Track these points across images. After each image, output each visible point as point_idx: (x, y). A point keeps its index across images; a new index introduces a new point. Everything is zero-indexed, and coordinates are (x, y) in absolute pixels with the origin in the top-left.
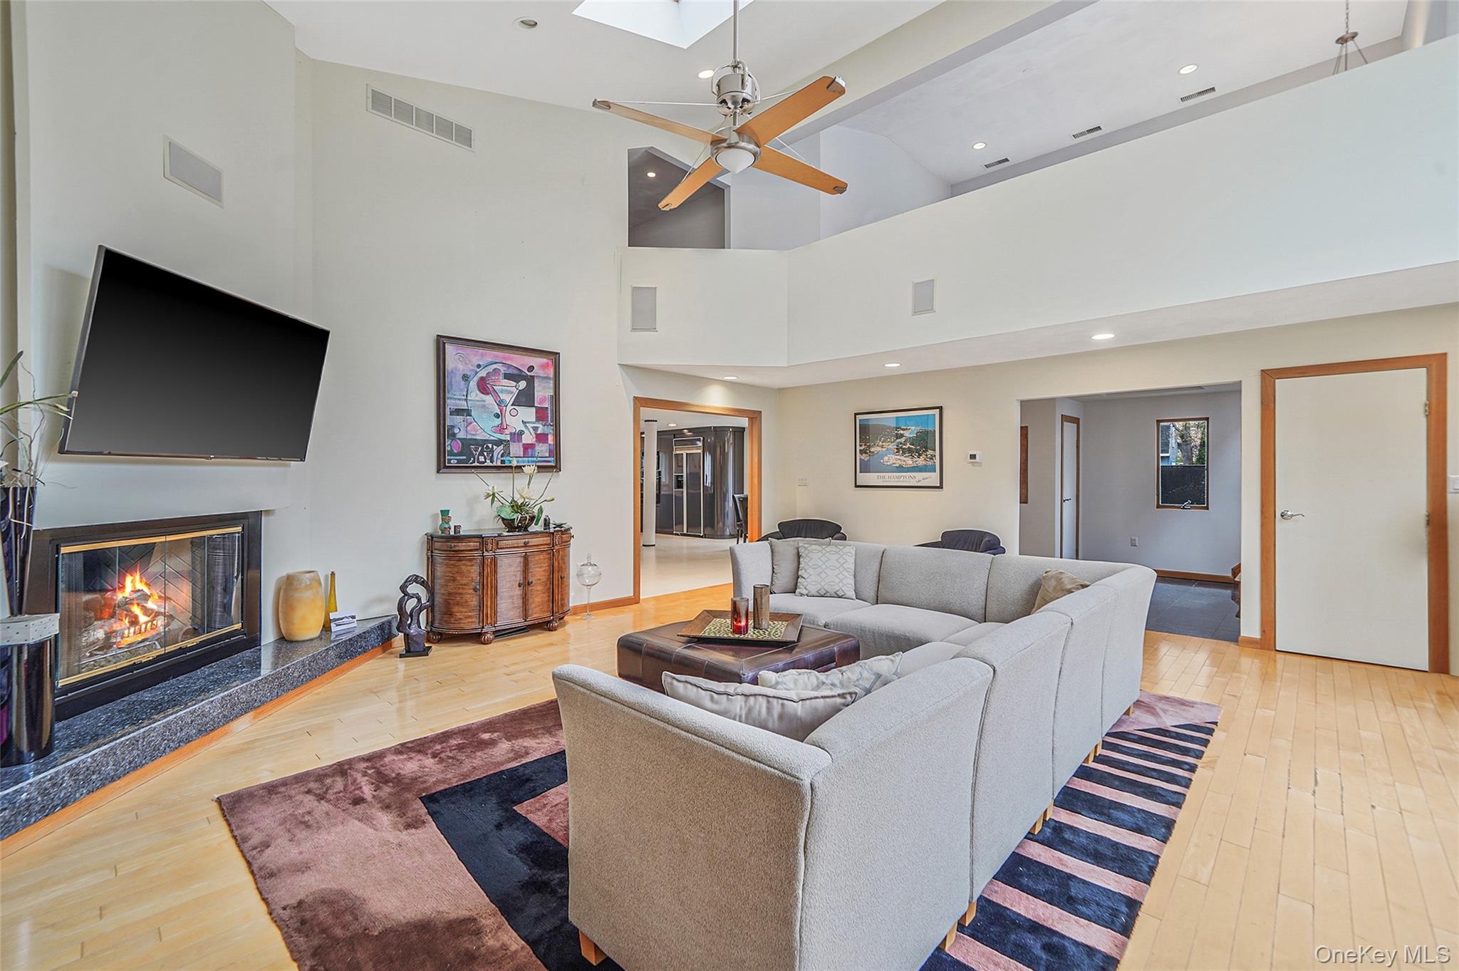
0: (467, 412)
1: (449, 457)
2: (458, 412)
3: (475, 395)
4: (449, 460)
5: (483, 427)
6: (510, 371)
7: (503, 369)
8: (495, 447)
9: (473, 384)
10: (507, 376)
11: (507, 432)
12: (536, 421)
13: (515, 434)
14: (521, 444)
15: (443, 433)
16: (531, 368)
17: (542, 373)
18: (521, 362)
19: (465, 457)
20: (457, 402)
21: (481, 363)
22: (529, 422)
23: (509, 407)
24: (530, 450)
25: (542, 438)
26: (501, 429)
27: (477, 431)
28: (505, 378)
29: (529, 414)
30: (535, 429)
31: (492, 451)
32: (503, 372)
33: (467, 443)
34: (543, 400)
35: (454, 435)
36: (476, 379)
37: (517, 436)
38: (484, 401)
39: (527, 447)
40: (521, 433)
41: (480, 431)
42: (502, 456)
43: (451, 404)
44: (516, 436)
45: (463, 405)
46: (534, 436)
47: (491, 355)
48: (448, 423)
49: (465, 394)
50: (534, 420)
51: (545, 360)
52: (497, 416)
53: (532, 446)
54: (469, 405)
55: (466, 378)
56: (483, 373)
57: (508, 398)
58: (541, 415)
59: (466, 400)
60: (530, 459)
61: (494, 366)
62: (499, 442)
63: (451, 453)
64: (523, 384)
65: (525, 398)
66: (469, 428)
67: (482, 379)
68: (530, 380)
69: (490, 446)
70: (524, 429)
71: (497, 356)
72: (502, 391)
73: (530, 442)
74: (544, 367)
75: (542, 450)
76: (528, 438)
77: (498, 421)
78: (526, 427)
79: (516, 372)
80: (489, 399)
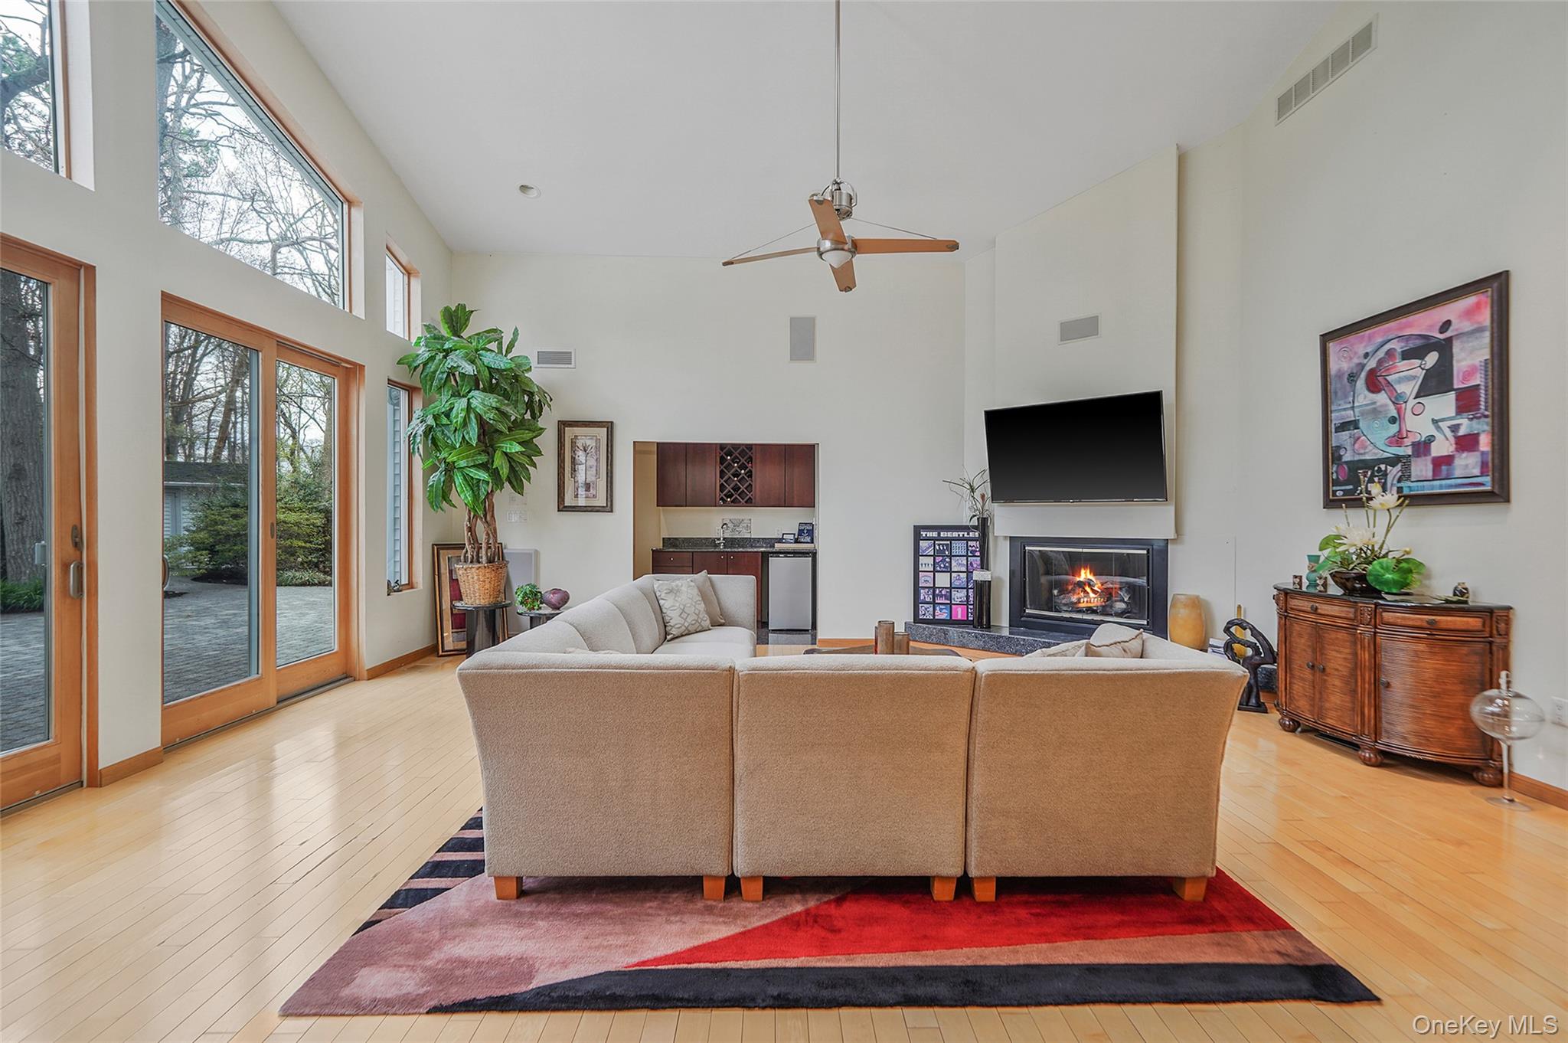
0: (1354, 424)
1: (1335, 488)
2: (1344, 427)
3: (1364, 397)
4: (1334, 492)
5: (1375, 442)
6: (1411, 345)
7: (1398, 346)
8: (1389, 468)
9: (1361, 383)
10: (1406, 355)
11: (1408, 442)
12: (1457, 414)
13: (1419, 443)
14: (1429, 458)
15: (1331, 455)
16: (1447, 324)
17: (1467, 326)
18: (1425, 324)
19: (1351, 487)
20: (1343, 413)
21: (1368, 351)
22: (1443, 420)
23: (1412, 402)
24: (1444, 468)
25: (1466, 443)
26: (1398, 440)
27: (1366, 448)
28: (1403, 359)
29: (1444, 405)
30: (1454, 429)
31: (1385, 474)
32: (1399, 350)
33: (1356, 466)
34: (1469, 374)
35: (1340, 457)
36: (1363, 375)
37: (1422, 448)
38: (1375, 403)
39: (1442, 463)
40: (1431, 439)
41: (1370, 447)
42: (1399, 481)
43: (1336, 418)
44: (1422, 446)
45: (1349, 416)
46: (1452, 440)
47: (1379, 334)
48: (1334, 443)
49: (1351, 399)
50: (1454, 415)
51: (1470, 301)
52: (1393, 420)
53: (1448, 460)
54: (1357, 414)
55: (1352, 378)
56: (1372, 364)
57: (1409, 389)
58: (1467, 401)
59: (1353, 408)
60: (1444, 482)
61: (1387, 347)
62: (1393, 461)
63: (1336, 483)
64: (1432, 358)
65: (1437, 382)
66: (1356, 446)
67: (1372, 373)
68: (1445, 348)
69: (1383, 467)
70: (1434, 432)
71: (1389, 330)
72: (1400, 381)
73: (1446, 454)
74: (1469, 313)
75: (1467, 464)
76: (1442, 447)
77: (1394, 429)
78: (1438, 428)
79: (1419, 342)
80: (1382, 398)
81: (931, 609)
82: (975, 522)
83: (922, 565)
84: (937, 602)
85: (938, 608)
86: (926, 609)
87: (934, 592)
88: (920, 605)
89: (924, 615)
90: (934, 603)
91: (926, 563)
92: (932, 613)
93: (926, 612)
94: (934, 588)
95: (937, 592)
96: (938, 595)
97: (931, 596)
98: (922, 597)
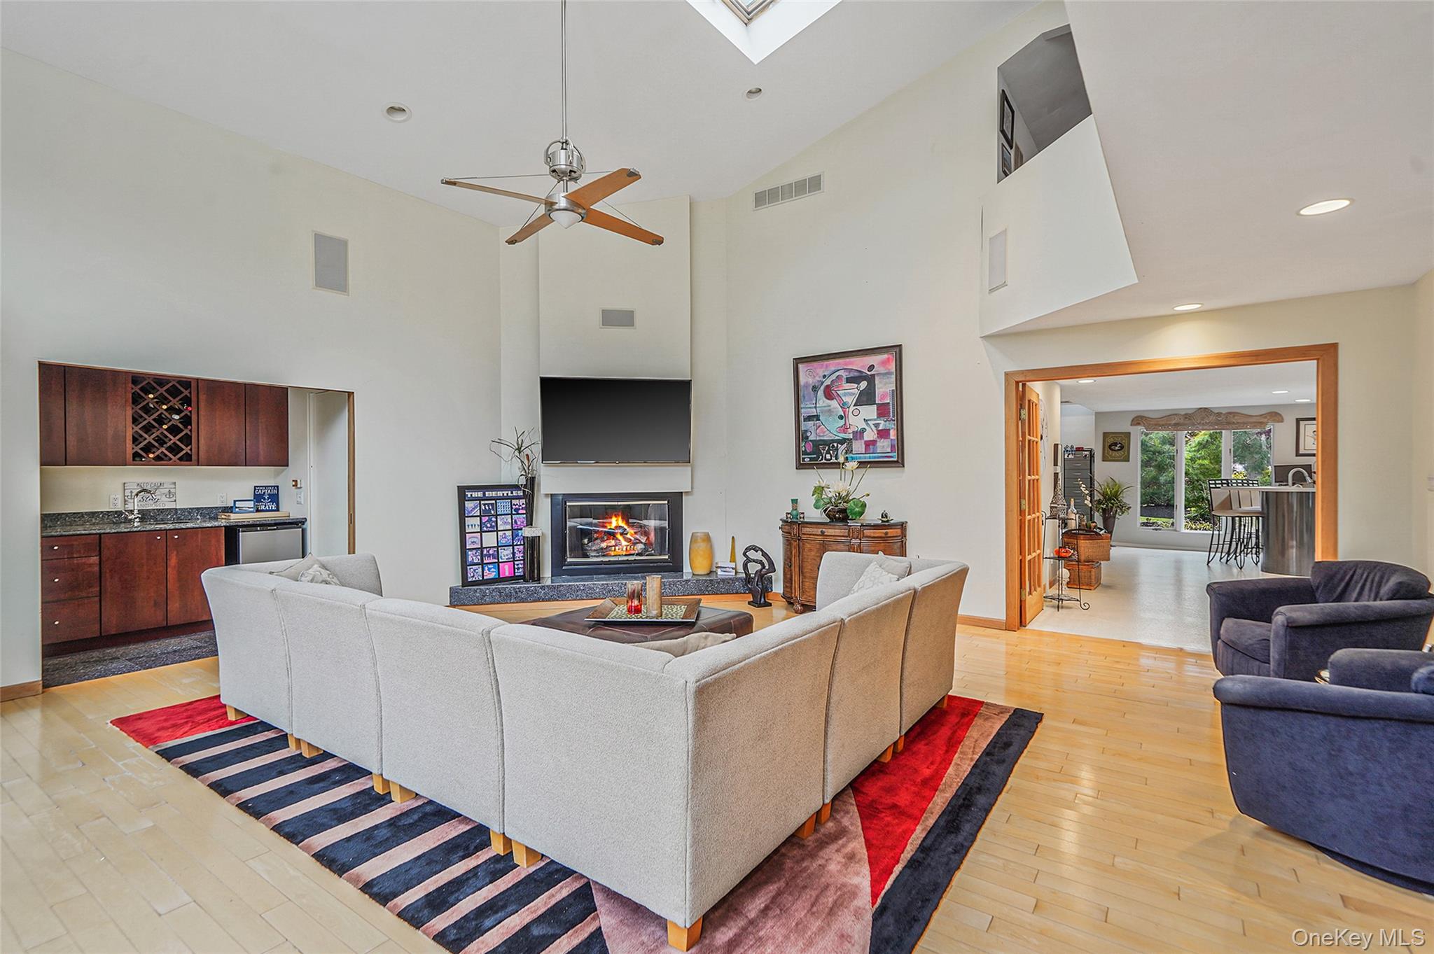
0: (817, 418)
1: (803, 456)
2: (809, 418)
3: (823, 401)
4: (804, 459)
5: (830, 429)
6: (852, 375)
7: (844, 374)
8: (839, 446)
9: (821, 393)
10: (849, 380)
11: (850, 431)
12: (878, 417)
13: (857, 432)
14: (863, 441)
15: (801, 436)
16: (871, 368)
17: (882, 370)
18: (860, 364)
19: (815, 456)
20: (809, 410)
21: (826, 374)
22: (870, 420)
23: (852, 408)
24: (871, 447)
25: (883, 434)
26: (844, 429)
27: (824, 433)
28: (847, 382)
29: (870, 412)
30: (877, 425)
31: (837, 449)
32: (845, 377)
33: (817, 444)
34: (884, 396)
35: (807, 437)
36: (822, 388)
37: (859, 434)
38: (830, 406)
39: (869, 444)
40: (863, 430)
41: (828, 432)
42: (846, 453)
43: (804, 413)
44: (858, 434)
45: (813, 412)
46: (876, 432)
47: (833, 364)
48: (803, 428)
49: (814, 402)
50: (876, 417)
51: (884, 356)
52: (841, 417)
53: (873, 442)
54: (818, 411)
55: (815, 389)
56: (828, 382)
57: (850, 400)
58: (883, 411)
59: (816, 407)
60: (871, 455)
61: (837, 374)
62: (842, 442)
63: (805, 453)
64: (864, 385)
65: (867, 398)
66: (818, 431)
67: (828, 387)
68: (871, 380)
69: (835, 445)
70: (866, 427)
71: (839, 364)
72: (845, 395)
73: (872, 439)
74: (884, 363)
75: (884, 446)
76: (870, 435)
77: (842, 422)
78: (868, 424)
79: (856, 374)
80: (834, 403)
81: (480, 570)
82: (523, 481)
83: (468, 526)
84: (485, 562)
85: (486, 568)
86: (475, 570)
87: (482, 552)
88: (468, 567)
89: (473, 577)
90: (482, 564)
91: (473, 523)
92: (481, 574)
93: (475, 573)
94: (482, 548)
95: (485, 552)
96: (486, 555)
97: (479, 557)
98: (470, 559)
